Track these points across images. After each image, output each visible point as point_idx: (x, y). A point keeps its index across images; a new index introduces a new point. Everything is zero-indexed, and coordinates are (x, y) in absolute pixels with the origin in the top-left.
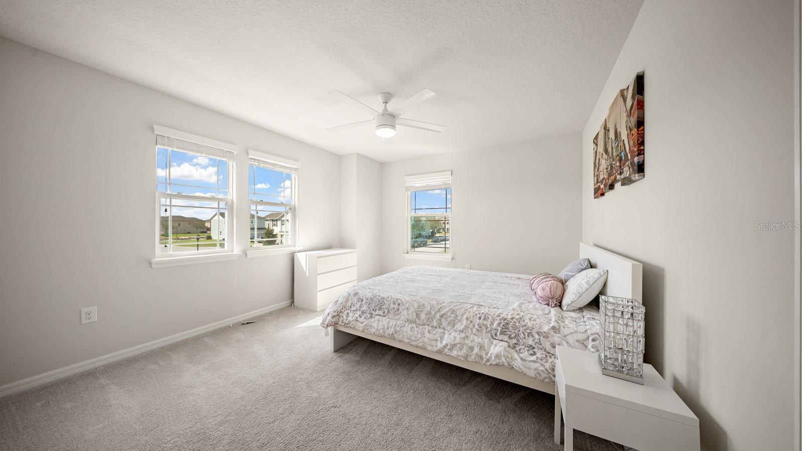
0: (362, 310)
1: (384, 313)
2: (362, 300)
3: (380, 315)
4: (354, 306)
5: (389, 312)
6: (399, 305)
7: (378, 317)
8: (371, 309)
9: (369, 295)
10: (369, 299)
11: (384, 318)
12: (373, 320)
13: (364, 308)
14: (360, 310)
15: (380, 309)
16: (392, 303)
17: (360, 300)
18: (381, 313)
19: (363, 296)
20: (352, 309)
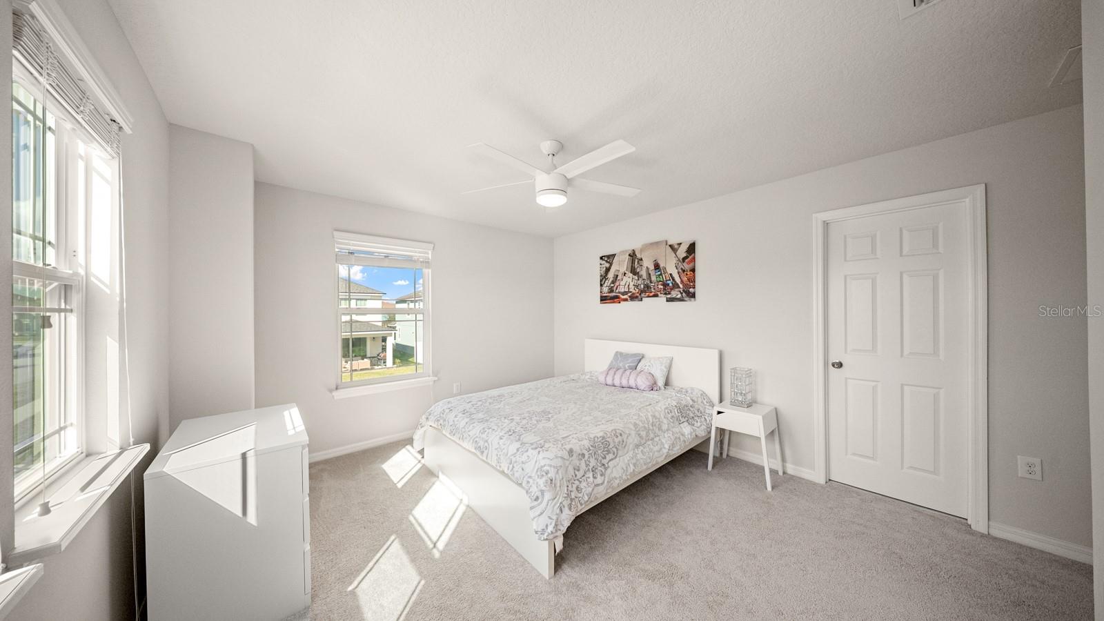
0: (590, 468)
1: (614, 454)
2: (583, 455)
3: (612, 459)
4: (578, 470)
5: (617, 450)
6: (621, 435)
7: (611, 462)
8: (600, 458)
9: (586, 443)
10: (591, 448)
11: (617, 459)
12: (609, 471)
13: (593, 463)
14: (589, 469)
15: (609, 452)
16: (614, 438)
17: (580, 457)
18: (610, 456)
19: (581, 450)
20: (578, 477)
